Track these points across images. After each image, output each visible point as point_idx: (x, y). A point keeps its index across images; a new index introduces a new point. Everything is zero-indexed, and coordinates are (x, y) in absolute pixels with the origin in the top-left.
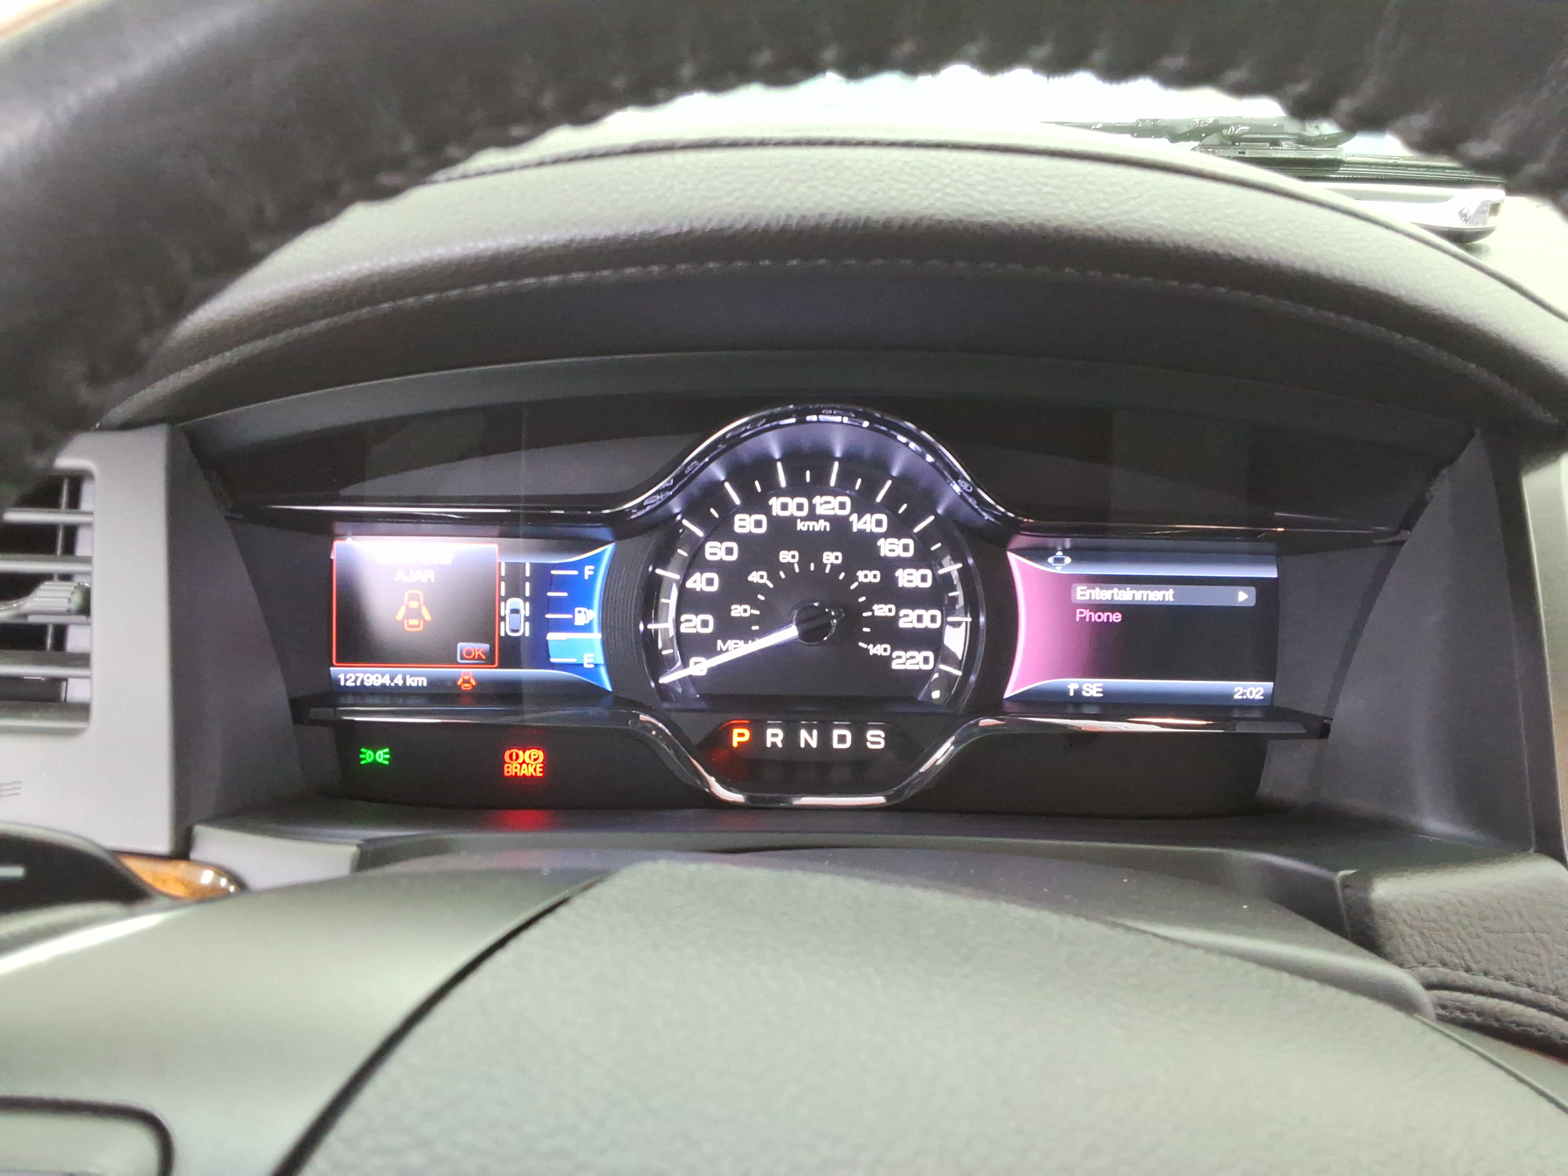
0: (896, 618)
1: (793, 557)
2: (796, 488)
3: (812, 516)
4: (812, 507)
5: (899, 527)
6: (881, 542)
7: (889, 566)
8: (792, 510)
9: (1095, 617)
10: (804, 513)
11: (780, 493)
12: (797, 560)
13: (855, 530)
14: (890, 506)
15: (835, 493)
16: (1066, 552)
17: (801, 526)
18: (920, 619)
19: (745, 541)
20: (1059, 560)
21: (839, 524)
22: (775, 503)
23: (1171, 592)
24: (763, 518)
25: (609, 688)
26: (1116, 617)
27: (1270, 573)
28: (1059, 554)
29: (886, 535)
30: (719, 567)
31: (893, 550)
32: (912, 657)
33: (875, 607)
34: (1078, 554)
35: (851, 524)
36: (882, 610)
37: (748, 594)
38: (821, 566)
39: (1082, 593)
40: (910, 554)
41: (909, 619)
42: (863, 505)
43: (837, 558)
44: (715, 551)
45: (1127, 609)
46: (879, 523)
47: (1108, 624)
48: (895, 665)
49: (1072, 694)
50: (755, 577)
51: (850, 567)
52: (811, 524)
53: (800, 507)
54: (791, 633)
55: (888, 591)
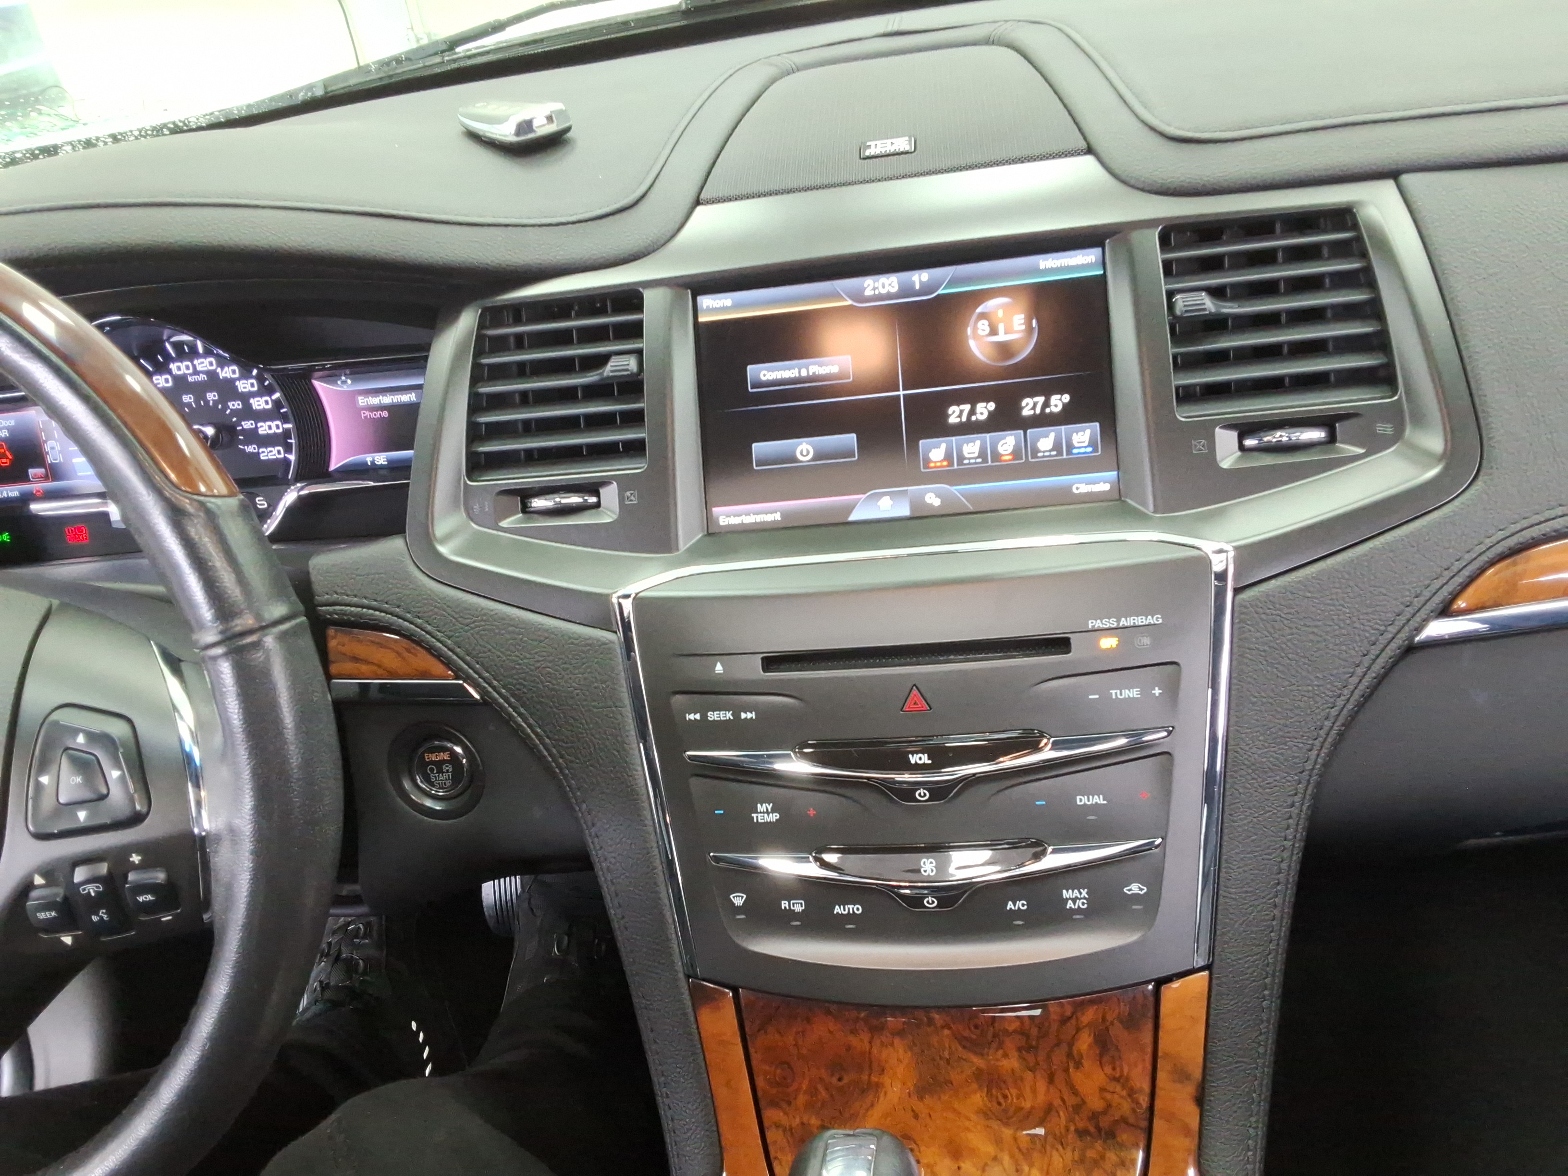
0: (257, 428)
1: (190, 398)
2: (182, 357)
4: (194, 366)
5: (246, 373)
6: (237, 383)
7: (245, 398)
8: (184, 371)
9: (373, 416)
10: (191, 371)
11: (173, 360)
12: (192, 400)
13: (221, 378)
14: (237, 362)
15: (204, 357)
16: (347, 377)
17: (191, 379)
18: (270, 428)
20: (344, 382)
21: (212, 375)
22: (173, 366)
23: (413, 394)
24: (168, 377)
26: (385, 414)
28: (343, 378)
29: (239, 379)
31: (245, 388)
32: (271, 451)
33: (243, 423)
34: (355, 377)
35: (218, 374)
36: (247, 425)
38: (207, 402)
39: (362, 401)
40: (255, 389)
41: (265, 428)
42: (223, 362)
43: (214, 396)
45: (388, 408)
46: (234, 372)
47: (382, 419)
48: (263, 457)
49: (369, 464)
51: (223, 400)
52: (196, 377)
53: (187, 368)
55: (248, 412)
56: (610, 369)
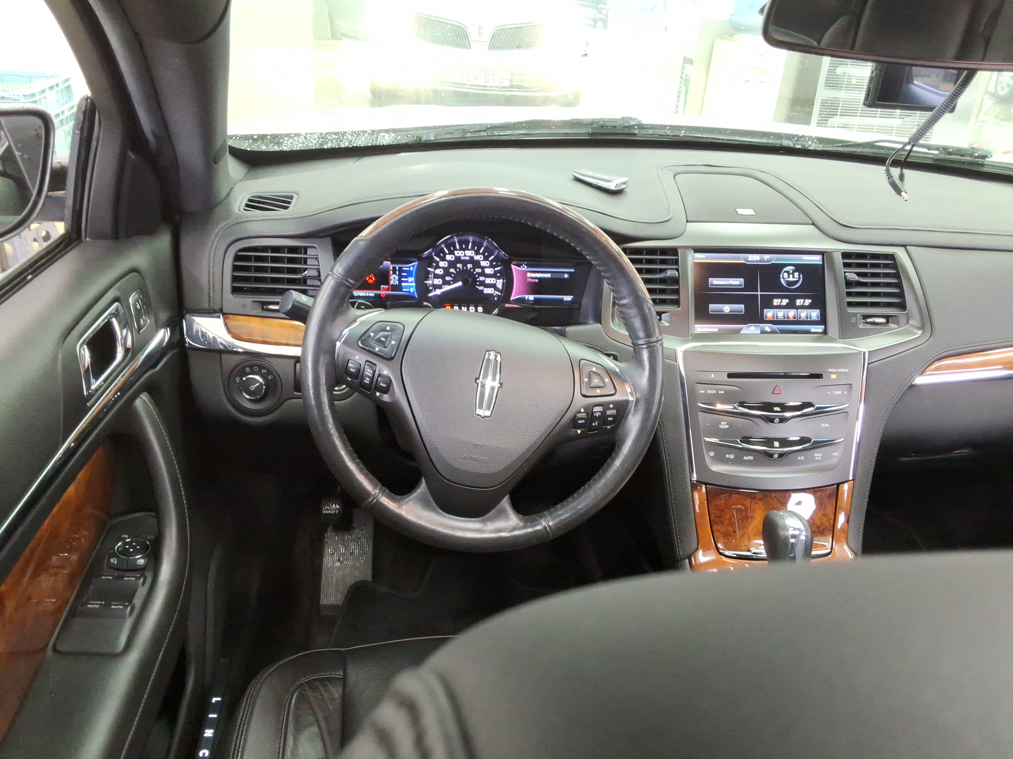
0: (485, 280)
2: (461, 249)
3: (465, 256)
4: (465, 253)
5: (486, 259)
6: (481, 262)
7: (483, 268)
8: (460, 254)
9: (532, 281)
10: (463, 255)
11: (457, 250)
12: (461, 266)
13: (475, 259)
14: (483, 254)
15: (470, 250)
16: (525, 265)
17: (462, 258)
18: (491, 281)
19: (450, 262)
20: (523, 267)
21: (471, 258)
22: (456, 252)
23: (550, 275)
24: (453, 256)
25: (417, 297)
26: (537, 281)
27: (573, 270)
28: (524, 265)
29: (483, 260)
30: (443, 268)
31: (484, 264)
32: (489, 290)
33: (480, 278)
34: (528, 266)
36: (482, 278)
37: (449, 274)
38: (467, 268)
39: (529, 275)
40: (488, 265)
41: (488, 281)
42: (477, 253)
43: (471, 266)
44: (442, 264)
45: (540, 279)
46: (481, 258)
47: (535, 282)
48: (485, 292)
49: (526, 299)
50: (452, 270)
51: (474, 268)
52: (465, 258)
53: (462, 253)
54: (460, 284)
55: (483, 274)
56: (669, 273)
